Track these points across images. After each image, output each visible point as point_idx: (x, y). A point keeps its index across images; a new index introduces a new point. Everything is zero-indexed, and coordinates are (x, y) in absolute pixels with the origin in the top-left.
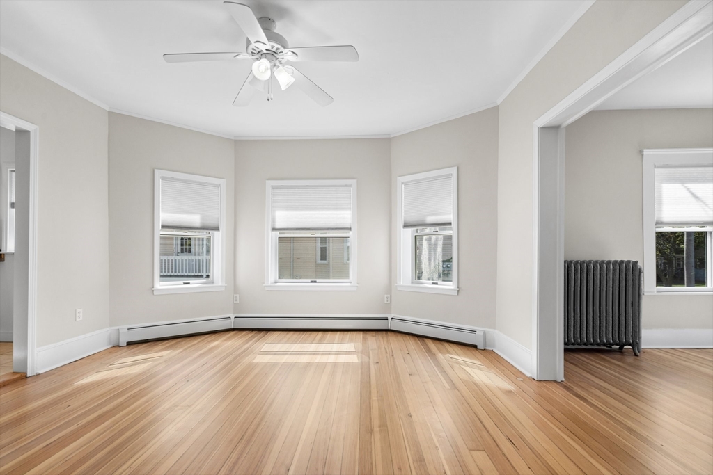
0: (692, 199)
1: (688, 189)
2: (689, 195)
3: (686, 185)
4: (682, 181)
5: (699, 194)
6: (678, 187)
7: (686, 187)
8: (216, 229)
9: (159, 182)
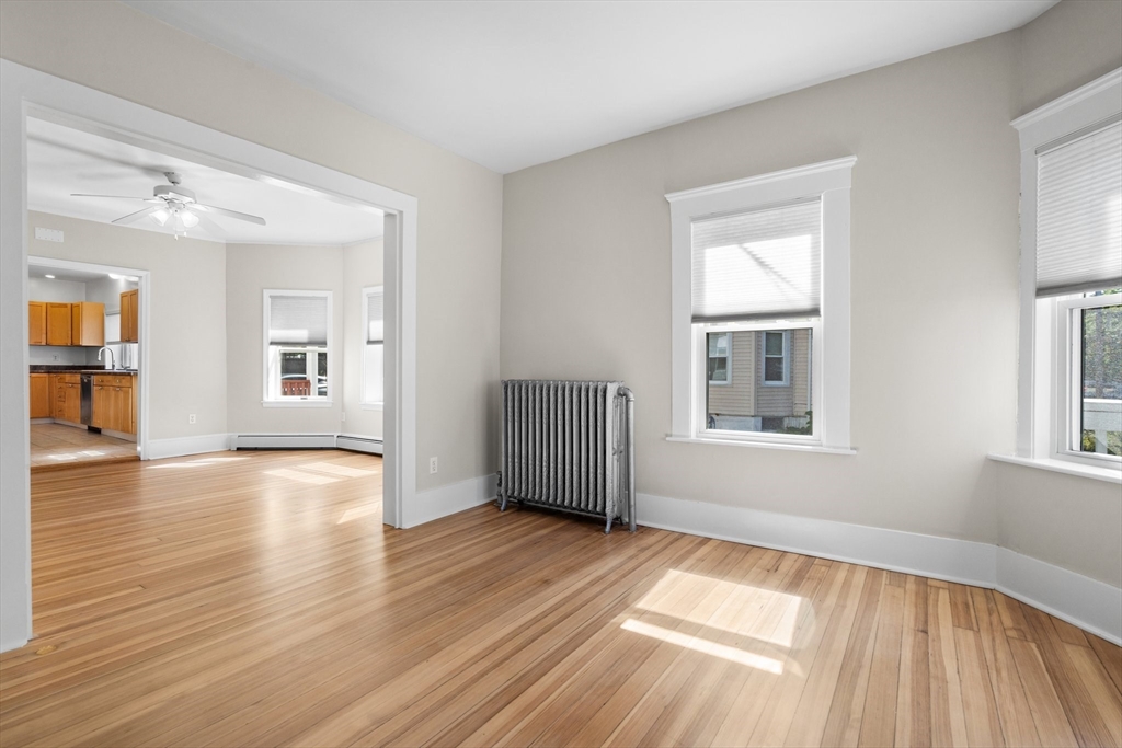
0: (758, 270)
1: (749, 253)
2: (752, 262)
3: (746, 245)
4: (739, 238)
5: (768, 261)
6: (732, 251)
7: (745, 249)
8: (323, 343)
9: (267, 301)
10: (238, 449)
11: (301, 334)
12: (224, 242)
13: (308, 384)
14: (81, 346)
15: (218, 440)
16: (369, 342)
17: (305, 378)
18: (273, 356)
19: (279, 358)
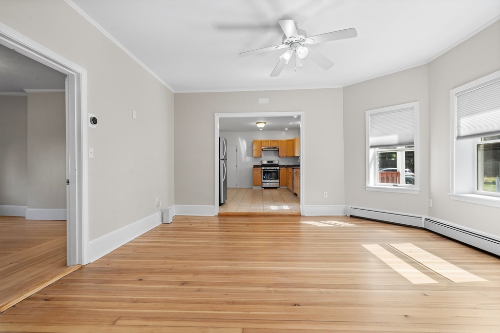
8: (411, 144)
9: (369, 119)
10: (351, 216)
11: (393, 139)
12: (342, 87)
13: (398, 174)
14: (295, 157)
15: (339, 209)
16: (459, 138)
17: (396, 170)
18: (373, 155)
19: (378, 157)
